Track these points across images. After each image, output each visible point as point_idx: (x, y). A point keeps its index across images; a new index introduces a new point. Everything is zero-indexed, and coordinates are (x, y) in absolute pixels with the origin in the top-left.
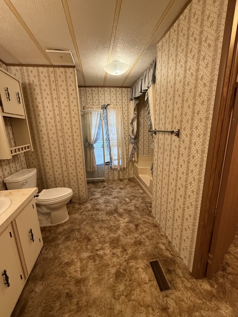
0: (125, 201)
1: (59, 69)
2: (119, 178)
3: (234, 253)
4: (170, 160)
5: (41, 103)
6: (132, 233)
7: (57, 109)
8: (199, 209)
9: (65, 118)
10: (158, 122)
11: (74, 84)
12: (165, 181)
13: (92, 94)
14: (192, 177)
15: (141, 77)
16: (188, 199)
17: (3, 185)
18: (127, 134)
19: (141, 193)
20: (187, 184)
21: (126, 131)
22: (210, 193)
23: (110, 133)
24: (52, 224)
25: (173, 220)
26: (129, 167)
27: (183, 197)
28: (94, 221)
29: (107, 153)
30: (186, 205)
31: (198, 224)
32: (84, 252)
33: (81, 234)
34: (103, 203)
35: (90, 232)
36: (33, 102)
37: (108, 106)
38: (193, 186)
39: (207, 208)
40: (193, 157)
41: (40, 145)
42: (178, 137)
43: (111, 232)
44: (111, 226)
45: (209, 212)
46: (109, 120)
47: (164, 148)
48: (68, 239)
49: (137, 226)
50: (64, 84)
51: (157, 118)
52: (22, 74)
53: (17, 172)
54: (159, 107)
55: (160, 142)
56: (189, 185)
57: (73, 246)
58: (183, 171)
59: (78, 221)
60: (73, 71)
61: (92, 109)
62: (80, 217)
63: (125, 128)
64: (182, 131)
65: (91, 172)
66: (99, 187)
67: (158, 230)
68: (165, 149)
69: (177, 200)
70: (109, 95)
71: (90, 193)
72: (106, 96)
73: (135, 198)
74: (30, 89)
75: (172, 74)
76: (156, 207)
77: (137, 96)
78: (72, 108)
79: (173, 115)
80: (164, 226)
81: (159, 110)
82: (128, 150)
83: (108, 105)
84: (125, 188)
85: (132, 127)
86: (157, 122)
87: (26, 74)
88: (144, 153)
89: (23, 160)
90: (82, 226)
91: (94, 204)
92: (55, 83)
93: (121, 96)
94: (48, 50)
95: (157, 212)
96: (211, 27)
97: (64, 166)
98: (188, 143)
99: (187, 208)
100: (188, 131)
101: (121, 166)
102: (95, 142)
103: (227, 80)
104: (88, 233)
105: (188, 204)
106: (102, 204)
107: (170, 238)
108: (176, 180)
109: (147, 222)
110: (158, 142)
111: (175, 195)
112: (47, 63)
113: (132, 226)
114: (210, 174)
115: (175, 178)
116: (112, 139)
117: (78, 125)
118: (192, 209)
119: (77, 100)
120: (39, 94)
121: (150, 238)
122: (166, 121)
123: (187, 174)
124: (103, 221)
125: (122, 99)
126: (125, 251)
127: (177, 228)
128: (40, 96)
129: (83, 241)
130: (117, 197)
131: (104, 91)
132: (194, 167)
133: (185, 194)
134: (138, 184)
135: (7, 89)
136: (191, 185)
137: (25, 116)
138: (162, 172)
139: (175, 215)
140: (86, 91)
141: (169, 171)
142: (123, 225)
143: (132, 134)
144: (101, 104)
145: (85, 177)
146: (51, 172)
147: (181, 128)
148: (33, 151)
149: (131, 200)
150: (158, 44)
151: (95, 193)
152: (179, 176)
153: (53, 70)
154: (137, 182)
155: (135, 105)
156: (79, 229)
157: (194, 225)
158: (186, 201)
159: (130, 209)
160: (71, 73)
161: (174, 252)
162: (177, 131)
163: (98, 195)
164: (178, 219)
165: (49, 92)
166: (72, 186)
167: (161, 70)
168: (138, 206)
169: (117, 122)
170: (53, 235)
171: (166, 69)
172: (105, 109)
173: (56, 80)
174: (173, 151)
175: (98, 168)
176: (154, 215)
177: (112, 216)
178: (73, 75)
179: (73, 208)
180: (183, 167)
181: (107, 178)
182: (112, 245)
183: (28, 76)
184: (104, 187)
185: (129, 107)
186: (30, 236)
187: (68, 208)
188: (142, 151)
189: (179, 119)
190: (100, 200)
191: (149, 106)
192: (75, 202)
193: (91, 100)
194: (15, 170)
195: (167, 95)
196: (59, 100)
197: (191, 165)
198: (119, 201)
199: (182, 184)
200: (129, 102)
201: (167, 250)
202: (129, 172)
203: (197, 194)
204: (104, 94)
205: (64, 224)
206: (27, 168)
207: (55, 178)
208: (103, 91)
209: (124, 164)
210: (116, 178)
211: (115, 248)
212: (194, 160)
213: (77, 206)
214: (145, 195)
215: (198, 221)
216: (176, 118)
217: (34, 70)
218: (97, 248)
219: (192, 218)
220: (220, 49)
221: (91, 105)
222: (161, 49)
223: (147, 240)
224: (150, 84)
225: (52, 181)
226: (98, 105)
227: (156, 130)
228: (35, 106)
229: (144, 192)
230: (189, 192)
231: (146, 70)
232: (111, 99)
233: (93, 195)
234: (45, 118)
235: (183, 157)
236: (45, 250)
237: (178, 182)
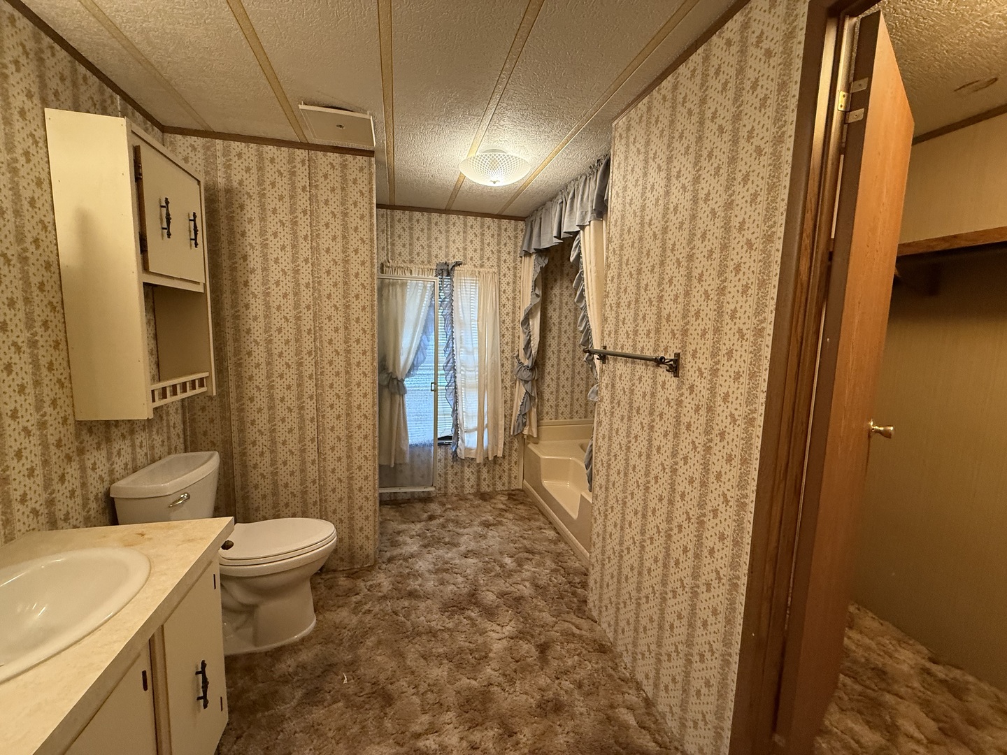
0: (502, 566)
1: (325, 156)
2: (478, 490)
3: (839, 733)
4: (650, 441)
5: (258, 247)
6: (531, 672)
7: (305, 269)
8: (743, 589)
9: (329, 297)
10: (613, 327)
11: (367, 200)
12: (635, 504)
13: (411, 228)
14: (717, 492)
15: (559, 197)
16: (708, 560)
17: (103, 505)
18: (508, 354)
19: (551, 541)
20: (704, 515)
21: (507, 343)
22: (773, 544)
23: (458, 347)
24: (256, 645)
25: (661, 627)
26: (510, 455)
27: (690, 554)
28: (403, 632)
29: (445, 408)
30: (702, 580)
31: (739, 638)
32: (372, 742)
33: (360, 680)
34: (429, 571)
35: (389, 673)
36: (231, 243)
37: (456, 268)
38: (723, 521)
39: (765, 588)
40: (722, 435)
41: (239, 376)
42: (676, 376)
43: (461, 671)
44: (461, 650)
45: (771, 601)
46: (458, 308)
47: (631, 404)
48: (313, 697)
49: (543, 649)
50: (336, 199)
51: (611, 316)
52: (210, 162)
53: (153, 461)
54: (615, 285)
55: (619, 385)
56: (708, 517)
57: (333, 726)
58: (691, 474)
59: (346, 634)
60: (366, 164)
61: (408, 274)
62: (355, 620)
63: (503, 336)
64: (687, 361)
65: (389, 466)
66: (414, 519)
67: (610, 664)
68: (635, 405)
69: (672, 564)
70: (461, 237)
71: (385, 538)
72: (453, 238)
73: (531, 556)
74: (229, 204)
75: (656, 204)
76: (601, 587)
77: (545, 245)
78: (354, 267)
79: (660, 312)
80: (630, 647)
81: (618, 294)
82: (509, 402)
83: (458, 264)
84: (500, 523)
85: (525, 333)
86: (610, 326)
87: (221, 160)
88: (557, 412)
89: (174, 424)
90: (362, 651)
91: (401, 576)
92: (308, 193)
93: (496, 240)
94: (305, 104)
95: (606, 602)
96: (763, 110)
97: (311, 448)
98: (706, 393)
99: (704, 588)
100: (705, 362)
101: (487, 450)
102: (409, 374)
103: (807, 241)
104: (382, 677)
105: (707, 574)
106: (427, 575)
107: (649, 690)
108: (671, 502)
109: (573, 635)
110: (613, 386)
111: (667, 549)
112: (292, 136)
113: (527, 648)
114: (773, 488)
115: (665, 494)
116: (462, 366)
117: (368, 320)
118: (721, 590)
119: (372, 246)
120: (256, 221)
121: (586, 688)
122: (637, 326)
123: (704, 484)
124: (432, 633)
125: (499, 252)
126: (510, 736)
127: (674, 655)
128: (257, 227)
129: (367, 706)
130: (475, 553)
131: (447, 223)
132: (724, 465)
133: (699, 544)
134: (540, 511)
135: (167, 202)
136: (715, 516)
137: (205, 285)
138: (626, 475)
139: (668, 610)
140: (393, 219)
141: (647, 474)
142: (497, 647)
143: (526, 353)
144: (435, 261)
145: (375, 484)
146: (264, 465)
147: (685, 352)
148: (215, 394)
149: (520, 564)
150: (615, 122)
151: (400, 539)
152: (680, 489)
153: (307, 158)
154: (534, 505)
155: (538, 270)
156: (352, 663)
157: (727, 643)
158: (703, 565)
159: (518, 594)
160: (361, 169)
161: (666, 733)
162: (673, 358)
163: (412, 546)
164: (677, 623)
165: (287, 218)
166: (330, 514)
167: (625, 189)
168: (543, 581)
169: (481, 315)
170: (260, 685)
171: (640, 188)
172: (448, 275)
173: (313, 185)
174: (661, 415)
175: (412, 457)
176: (595, 614)
177: (462, 617)
178: (366, 176)
179: (330, 588)
180: (690, 462)
181: (440, 489)
182: (467, 715)
183: (228, 167)
184: (431, 518)
185: (518, 275)
186: (198, 685)
187: (313, 588)
188: (551, 407)
189: (677, 324)
190: (420, 563)
191: (581, 279)
192: (334, 568)
193: (407, 246)
194: (146, 454)
195: (643, 255)
196: (314, 244)
197: (717, 458)
198: (480, 564)
199: (687, 513)
200: (519, 259)
201: (644, 728)
202: (510, 470)
203: (736, 543)
204: (447, 231)
205: (300, 647)
206: (186, 451)
207: (275, 483)
208: (443, 224)
209: (497, 445)
210: (469, 489)
211: (478, 728)
212: (725, 443)
213: (343, 582)
214: (562, 545)
215: (740, 629)
216: (668, 320)
217: (247, 152)
218: (416, 728)
219: (721, 617)
220: (786, 166)
221: (404, 261)
222: (624, 135)
223: (577, 697)
224: (588, 218)
225: (264, 497)
226: (426, 262)
227: (608, 349)
228: (239, 255)
229: (560, 537)
230: (709, 537)
231: (577, 180)
232: (465, 249)
233: (395, 544)
234: (267, 294)
235: (691, 433)
236: (232, 739)
237: (676, 507)
